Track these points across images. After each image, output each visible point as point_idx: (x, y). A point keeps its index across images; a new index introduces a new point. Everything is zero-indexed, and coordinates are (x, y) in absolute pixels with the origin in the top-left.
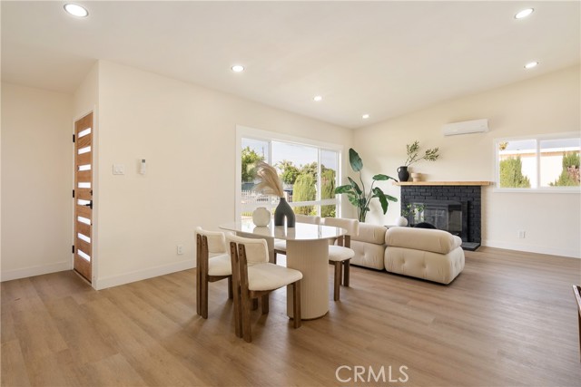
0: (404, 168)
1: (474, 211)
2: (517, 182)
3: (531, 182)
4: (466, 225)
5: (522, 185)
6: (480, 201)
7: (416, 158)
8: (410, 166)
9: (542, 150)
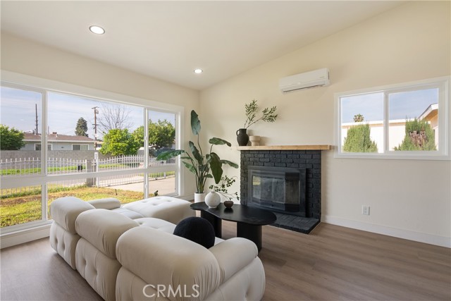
0: (243, 131)
1: (312, 181)
2: (366, 147)
3: (378, 147)
4: (304, 197)
5: (370, 150)
6: (320, 169)
7: (255, 119)
8: (250, 128)
9: (390, 121)
